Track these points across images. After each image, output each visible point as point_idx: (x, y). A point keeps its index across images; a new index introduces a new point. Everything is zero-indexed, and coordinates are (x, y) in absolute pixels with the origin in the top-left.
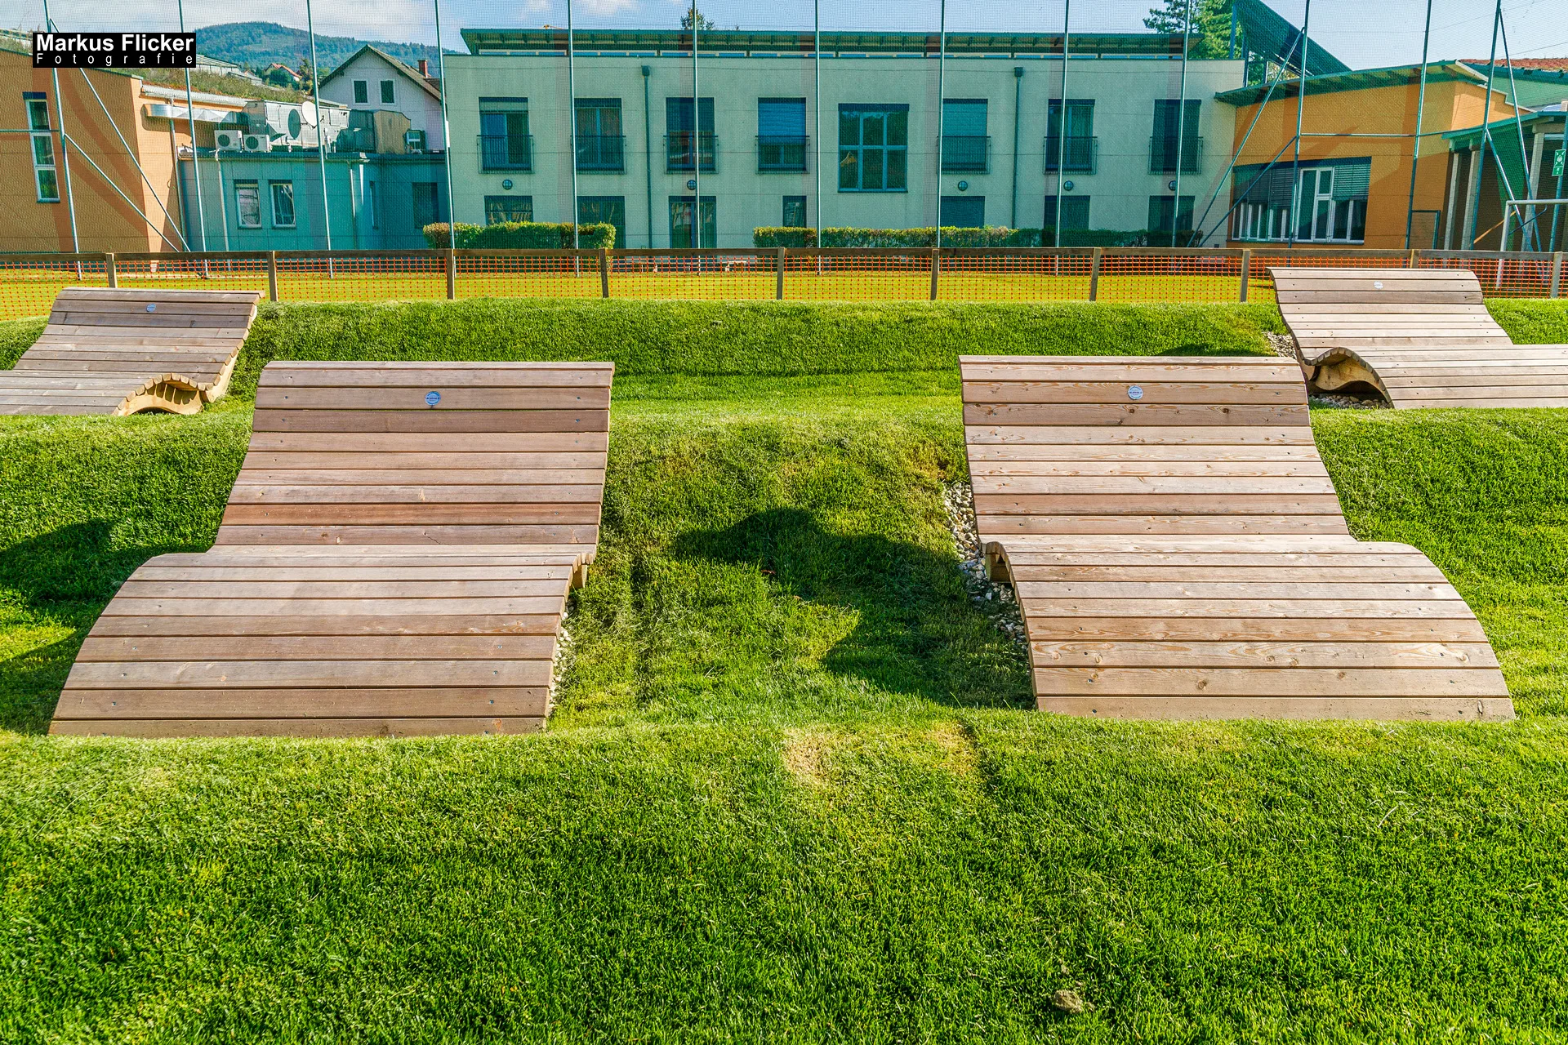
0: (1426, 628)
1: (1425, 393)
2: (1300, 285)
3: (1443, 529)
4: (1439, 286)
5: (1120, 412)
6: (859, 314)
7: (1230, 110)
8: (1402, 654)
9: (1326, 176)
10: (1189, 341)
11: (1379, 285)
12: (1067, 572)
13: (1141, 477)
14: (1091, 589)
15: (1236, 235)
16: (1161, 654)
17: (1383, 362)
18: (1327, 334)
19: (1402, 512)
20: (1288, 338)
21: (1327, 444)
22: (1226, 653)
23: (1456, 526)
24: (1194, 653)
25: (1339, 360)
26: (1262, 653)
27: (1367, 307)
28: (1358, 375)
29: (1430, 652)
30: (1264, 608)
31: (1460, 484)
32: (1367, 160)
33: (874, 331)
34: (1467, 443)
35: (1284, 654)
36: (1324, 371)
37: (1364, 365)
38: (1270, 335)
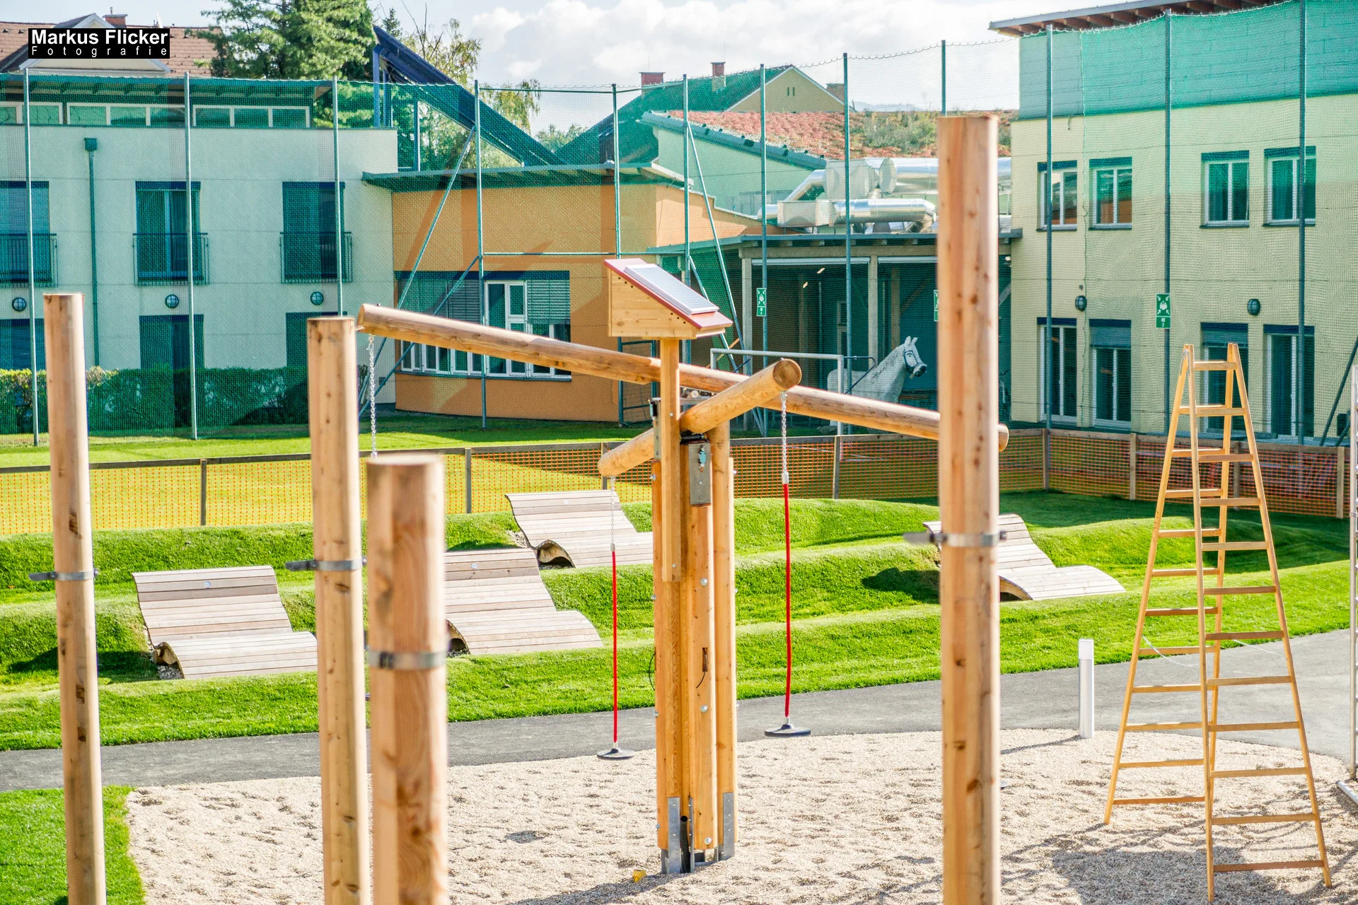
0: (580, 631)
1: (590, 560)
2: (525, 504)
3: (593, 614)
4: (597, 501)
5: (469, 574)
6: (271, 532)
7: (384, 195)
8: (573, 639)
9: (517, 292)
10: (467, 539)
11: (566, 502)
12: (471, 624)
13: (482, 597)
14: (480, 628)
15: (408, 364)
16: (506, 643)
17: (569, 547)
18: (542, 532)
19: (577, 608)
20: (520, 534)
21: (549, 584)
22: (523, 642)
23: (597, 612)
24: (514, 643)
25: (548, 547)
26: (534, 641)
27: (561, 515)
28: (559, 554)
29: (581, 638)
30: (533, 630)
31: (599, 596)
32: (564, 275)
33: (286, 543)
34: (602, 580)
35: (540, 641)
36: (542, 552)
37: (561, 548)
38: (511, 532)
